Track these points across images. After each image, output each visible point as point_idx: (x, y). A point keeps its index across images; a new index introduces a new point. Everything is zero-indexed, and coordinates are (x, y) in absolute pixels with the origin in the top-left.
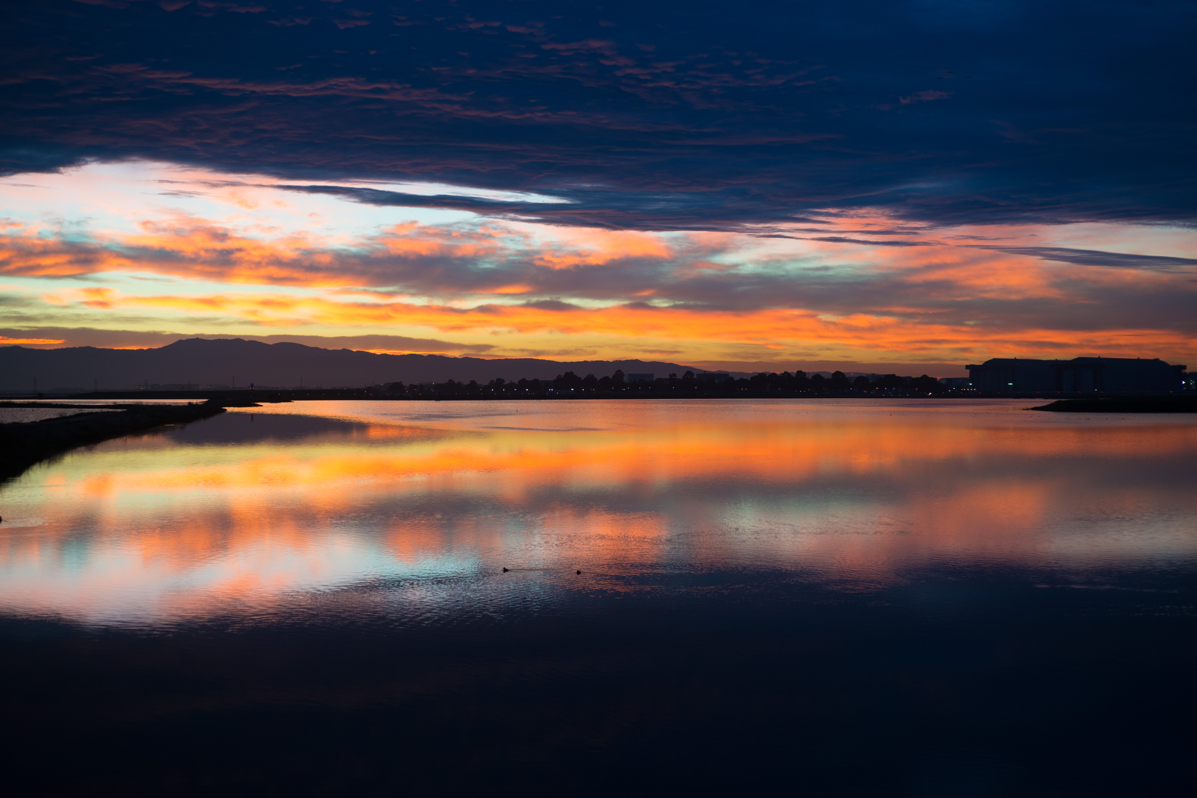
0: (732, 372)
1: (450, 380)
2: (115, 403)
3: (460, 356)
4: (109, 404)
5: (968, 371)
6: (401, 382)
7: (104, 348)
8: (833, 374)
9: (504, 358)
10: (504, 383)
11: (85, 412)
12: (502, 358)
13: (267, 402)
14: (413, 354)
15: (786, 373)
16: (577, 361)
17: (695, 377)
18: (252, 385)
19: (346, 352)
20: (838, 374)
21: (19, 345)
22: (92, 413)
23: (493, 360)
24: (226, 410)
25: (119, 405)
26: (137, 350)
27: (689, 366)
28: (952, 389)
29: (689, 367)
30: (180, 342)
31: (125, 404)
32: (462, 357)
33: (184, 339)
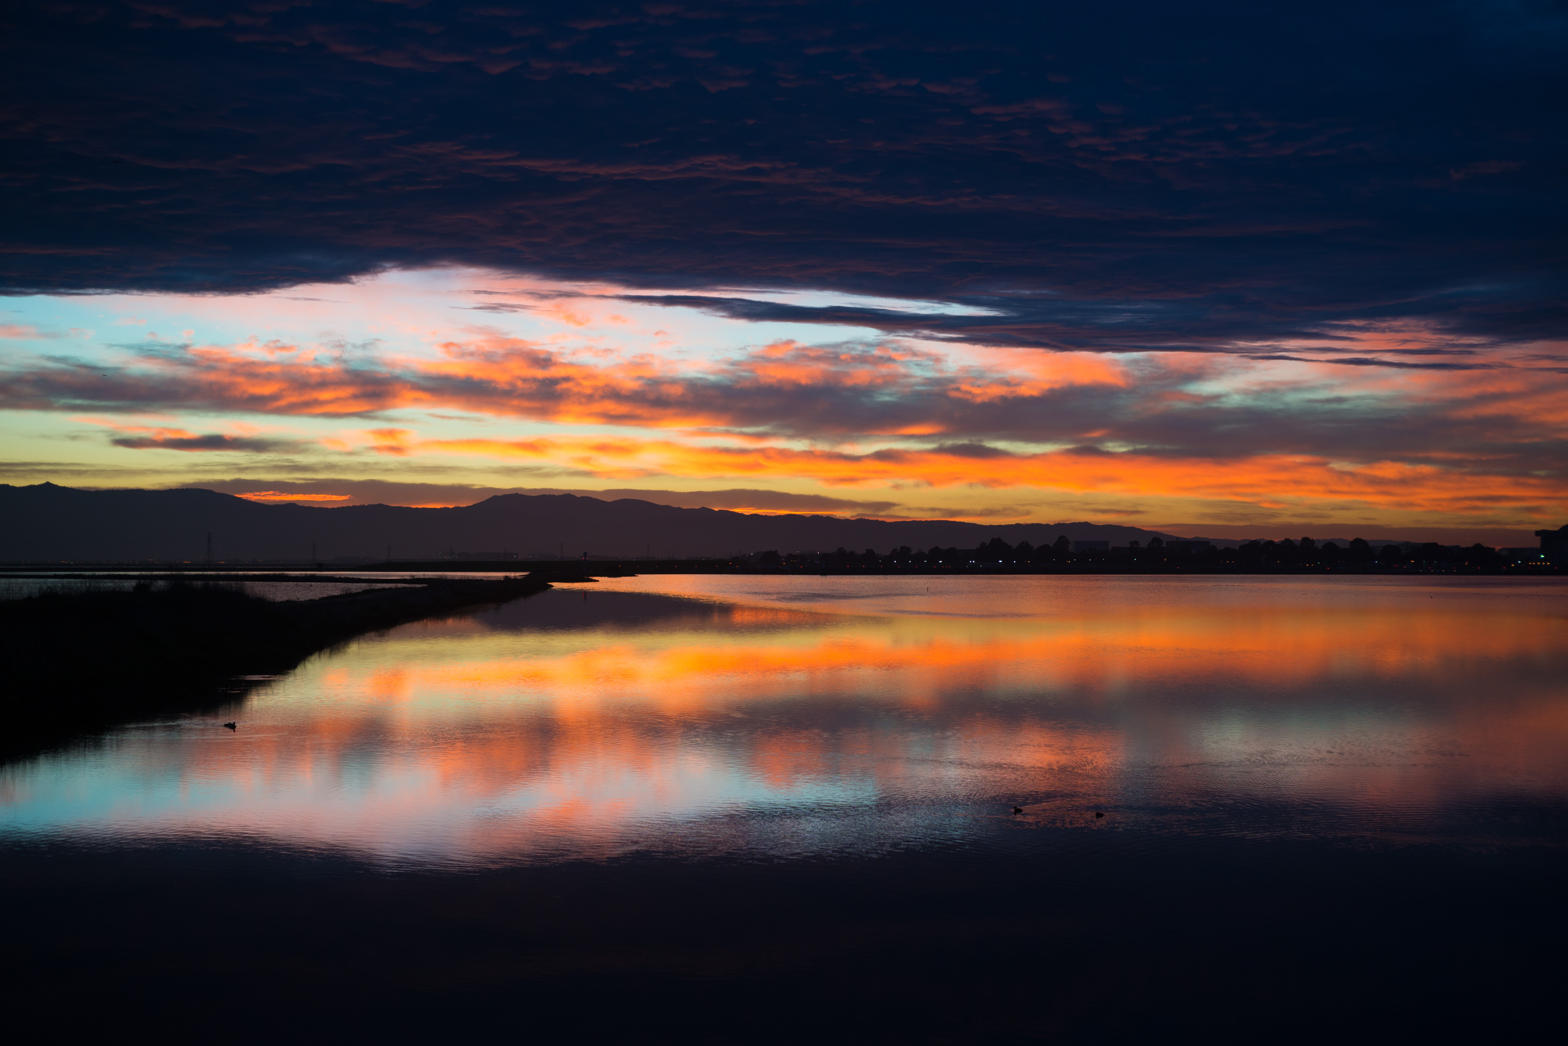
0: (1214, 539)
1: (840, 549)
2: (413, 576)
3: (852, 517)
4: (405, 578)
5: (1539, 538)
6: (776, 551)
7: (400, 506)
8: (1351, 542)
9: (911, 520)
10: (911, 553)
11: (376, 588)
12: (908, 520)
13: (604, 576)
14: (791, 515)
15: (1287, 540)
16: (1007, 524)
17: (1164, 545)
18: (585, 554)
19: (705, 512)
20: (1358, 542)
21: (295, 502)
22: (384, 589)
23: (896, 522)
24: (553, 586)
25: (417, 579)
26: (441, 509)
27: (1155, 531)
28: (1516, 563)
29: (1157, 533)
30: (495, 498)
31: (425, 577)
32: (855, 519)
33: (499, 494)
